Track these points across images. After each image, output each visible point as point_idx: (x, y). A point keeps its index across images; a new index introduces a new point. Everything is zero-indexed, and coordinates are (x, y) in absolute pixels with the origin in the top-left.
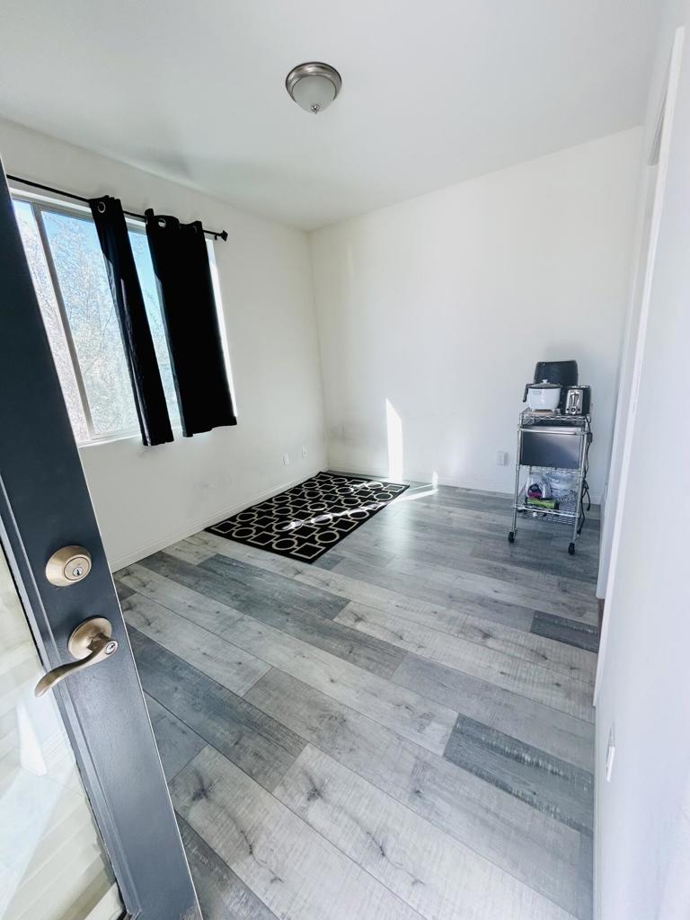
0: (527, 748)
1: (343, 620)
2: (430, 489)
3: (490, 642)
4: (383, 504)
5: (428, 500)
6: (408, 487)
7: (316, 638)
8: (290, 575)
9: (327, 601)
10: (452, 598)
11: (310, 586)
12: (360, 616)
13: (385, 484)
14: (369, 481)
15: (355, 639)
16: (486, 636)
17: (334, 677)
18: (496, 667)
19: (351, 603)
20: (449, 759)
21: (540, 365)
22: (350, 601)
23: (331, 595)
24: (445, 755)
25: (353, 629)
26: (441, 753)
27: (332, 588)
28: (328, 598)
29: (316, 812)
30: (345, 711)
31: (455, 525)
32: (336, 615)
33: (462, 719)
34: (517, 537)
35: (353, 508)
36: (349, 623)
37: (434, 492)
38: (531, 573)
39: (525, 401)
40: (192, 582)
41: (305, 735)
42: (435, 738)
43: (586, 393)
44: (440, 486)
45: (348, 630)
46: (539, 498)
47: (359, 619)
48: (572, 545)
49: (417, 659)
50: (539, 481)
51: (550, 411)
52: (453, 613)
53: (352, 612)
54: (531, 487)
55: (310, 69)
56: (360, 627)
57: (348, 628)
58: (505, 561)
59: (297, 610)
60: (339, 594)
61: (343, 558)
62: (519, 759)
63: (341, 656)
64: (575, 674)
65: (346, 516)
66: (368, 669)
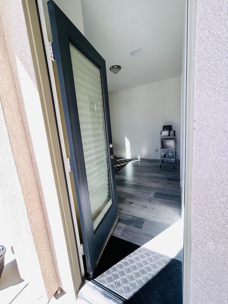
0: (169, 194)
1: (126, 182)
2: (138, 159)
3: (159, 183)
4: (127, 163)
5: (138, 161)
6: (132, 159)
7: (121, 185)
10: (149, 177)
13: (126, 159)
14: (121, 159)
16: (158, 182)
18: (161, 186)
20: (155, 197)
21: (164, 126)
22: (126, 180)
24: (154, 197)
26: (153, 197)
29: (132, 205)
31: (146, 166)
32: (124, 182)
33: (156, 192)
34: (161, 167)
35: (119, 164)
37: (139, 160)
38: (166, 172)
39: (161, 135)
41: (125, 197)
42: (152, 195)
43: (174, 132)
44: (140, 159)
45: (128, 184)
46: (166, 157)
47: (129, 182)
48: (174, 166)
49: (144, 186)
50: (166, 153)
51: (167, 136)
52: (150, 179)
54: (164, 155)
55: (115, 67)
58: (160, 171)
60: (123, 179)
61: (121, 173)
62: (167, 196)
64: (177, 185)
65: (118, 166)
66: (135, 188)
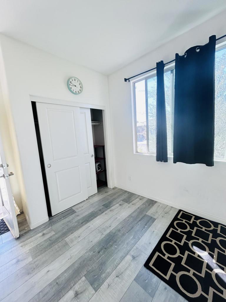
1: (81, 283)
7: (76, 265)
8: (132, 253)
9: (101, 274)
11: (119, 264)
12: (79, 296)
15: (64, 288)
17: (49, 272)
19: (94, 292)
22: (96, 291)
23: (106, 278)
25: (71, 288)
27: (113, 280)
28: (104, 275)
30: (32, 275)
32: (87, 279)
36: (77, 287)
40: (133, 215)
41: (36, 259)
45: (72, 285)
47: (77, 294)
53: (85, 290)
56: (71, 294)
57: (74, 285)
59: (100, 257)
60: (106, 284)
63: (58, 278)
66: (41, 292)
